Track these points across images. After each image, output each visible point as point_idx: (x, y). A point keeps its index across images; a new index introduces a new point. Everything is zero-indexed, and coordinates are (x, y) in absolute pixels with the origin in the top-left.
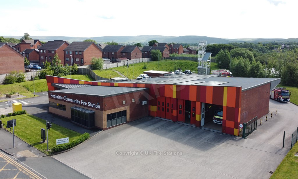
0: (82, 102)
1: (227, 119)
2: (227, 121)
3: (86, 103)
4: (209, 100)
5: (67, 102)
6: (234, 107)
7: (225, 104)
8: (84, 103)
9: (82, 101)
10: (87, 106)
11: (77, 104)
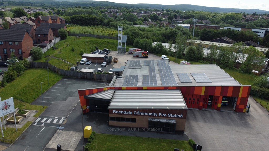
0: (159, 115)
1: (240, 104)
2: (239, 105)
3: (165, 115)
4: (229, 94)
5: (140, 115)
6: (246, 97)
7: (240, 96)
8: (163, 115)
9: (159, 113)
10: (167, 117)
11: (154, 116)
